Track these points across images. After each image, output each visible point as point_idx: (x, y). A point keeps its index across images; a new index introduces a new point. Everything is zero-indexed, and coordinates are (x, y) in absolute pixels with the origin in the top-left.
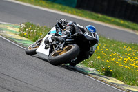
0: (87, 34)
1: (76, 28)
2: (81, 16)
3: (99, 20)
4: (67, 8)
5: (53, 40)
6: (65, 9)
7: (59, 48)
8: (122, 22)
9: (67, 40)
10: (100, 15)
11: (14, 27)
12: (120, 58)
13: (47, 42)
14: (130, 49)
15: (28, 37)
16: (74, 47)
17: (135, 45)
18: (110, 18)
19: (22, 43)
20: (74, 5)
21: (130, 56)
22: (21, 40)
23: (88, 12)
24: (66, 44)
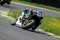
0: (38, 15)
1: (33, 12)
2: (33, 6)
3: (41, 7)
4: (27, 2)
5: (23, 18)
6: (26, 3)
7: (26, 22)
8: (51, 7)
9: (30, 18)
10: (41, 5)
11: (5, 12)
12: (52, 24)
13: (20, 19)
14: (56, 20)
15: (12, 16)
16: (33, 21)
17: (58, 18)
18: (46, 6)
19: (9, 19)
20: (30, 1)
21: (56, 23)
22: (9, 18)
23: (36, 4)
24: (29, 20)
